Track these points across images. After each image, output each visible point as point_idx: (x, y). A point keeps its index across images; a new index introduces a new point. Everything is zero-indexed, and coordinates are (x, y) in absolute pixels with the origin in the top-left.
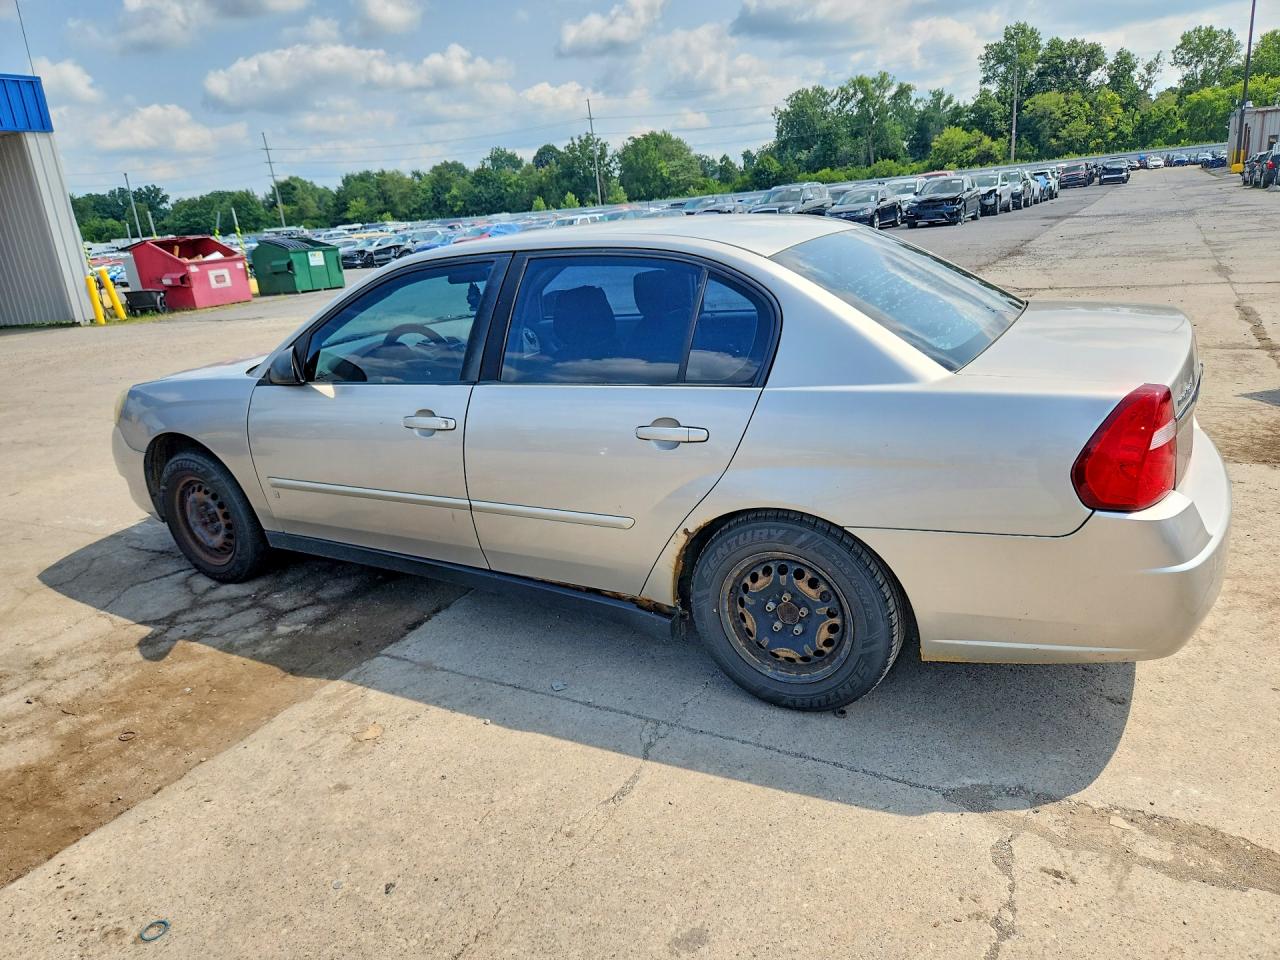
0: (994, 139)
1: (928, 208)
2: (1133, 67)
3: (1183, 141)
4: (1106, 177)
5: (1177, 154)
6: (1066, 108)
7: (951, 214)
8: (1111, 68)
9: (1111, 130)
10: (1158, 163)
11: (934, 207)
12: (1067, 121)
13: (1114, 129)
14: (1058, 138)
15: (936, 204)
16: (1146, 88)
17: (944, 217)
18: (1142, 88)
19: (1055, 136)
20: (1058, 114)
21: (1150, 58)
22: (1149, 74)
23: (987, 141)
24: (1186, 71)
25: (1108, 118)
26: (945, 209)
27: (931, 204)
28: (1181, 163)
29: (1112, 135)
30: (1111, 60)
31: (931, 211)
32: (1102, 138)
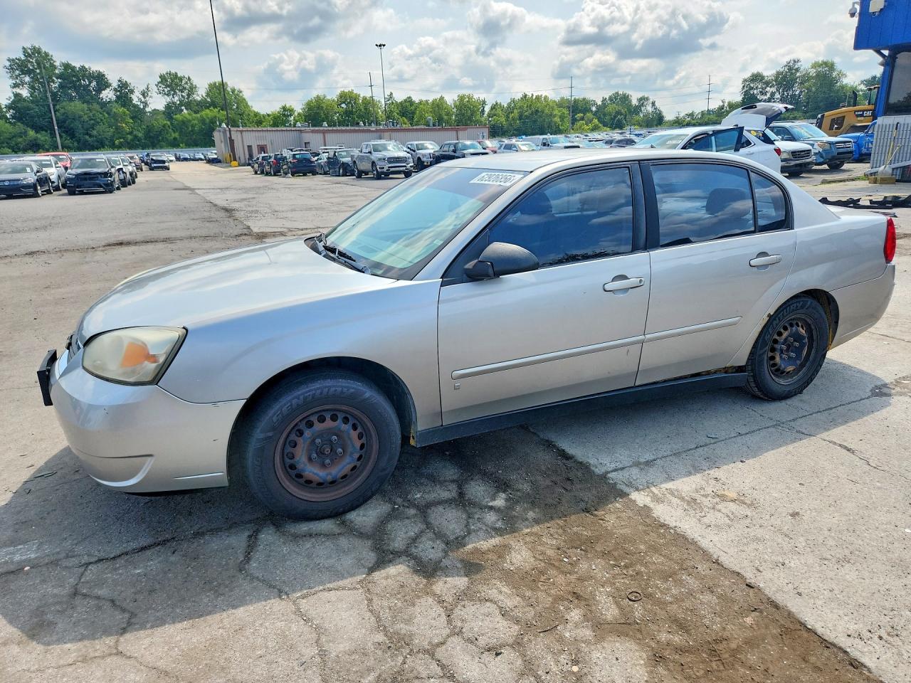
0: (37, 132)
1: (86, 179)
2: (132, 92)
3: (181, 145)
4: (155, 165)
5: (181, 154)
6: (91, 114)
7: (107, 185)
8: (115, 90)
9: (128, 134)
10: (171, 159)
11: (91, 179)
12: (93, 124)
13: (131, 133)
14: (91, 136)
15: (91, 176)
16: (145, 107)
17: (101, 187)
18: (142, 107)
19: (87, 134)
20: (85, 118)
21: (143, 87)
22: (145, 98)
23: (32, 133)
24: (168, 99)
25: (124, 125)
26: (102, 181)
27: (88, 176)
28: (186, 159)
29: (130, 137)
30: (115, 84)
31: (88, 182)
32: (123, 138)
